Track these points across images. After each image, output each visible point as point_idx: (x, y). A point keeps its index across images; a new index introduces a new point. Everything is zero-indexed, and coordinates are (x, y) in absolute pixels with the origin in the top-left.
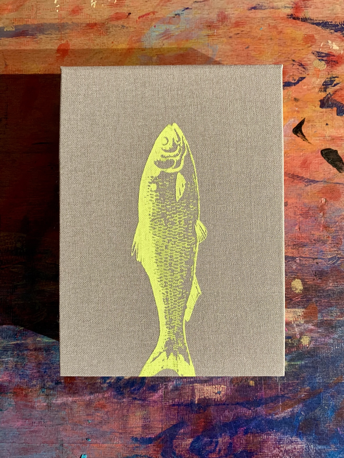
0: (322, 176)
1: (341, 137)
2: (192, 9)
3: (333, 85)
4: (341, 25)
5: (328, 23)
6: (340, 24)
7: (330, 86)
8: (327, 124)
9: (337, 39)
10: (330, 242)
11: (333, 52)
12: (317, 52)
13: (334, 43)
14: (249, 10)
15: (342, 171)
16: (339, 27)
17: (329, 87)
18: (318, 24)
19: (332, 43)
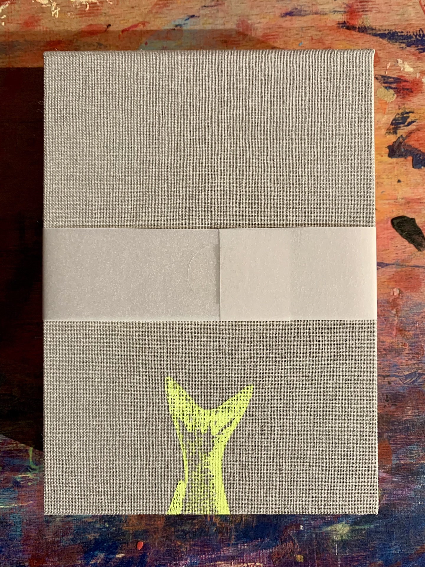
0: (393, 256)
1: (419, 199)
2: (199, 17)
3: (406, 124)
4: (416, 36)
5: (397, 33)
6: (413, 34)
7: (402, 125)
8: (399, 181)
9: (411, 57)
10: (407, 352)
11: (405, 75)
12: (383, 76)
13: (406, 63)
14: (282, 17)
15: (422, 249)
16: (413, 39)
17: (400, 127)
18: (383, 36)
19: (403, 62)
